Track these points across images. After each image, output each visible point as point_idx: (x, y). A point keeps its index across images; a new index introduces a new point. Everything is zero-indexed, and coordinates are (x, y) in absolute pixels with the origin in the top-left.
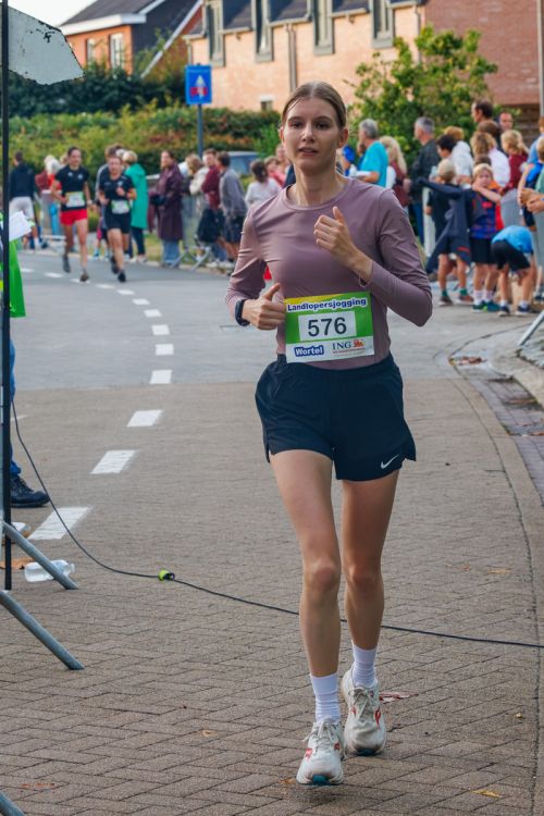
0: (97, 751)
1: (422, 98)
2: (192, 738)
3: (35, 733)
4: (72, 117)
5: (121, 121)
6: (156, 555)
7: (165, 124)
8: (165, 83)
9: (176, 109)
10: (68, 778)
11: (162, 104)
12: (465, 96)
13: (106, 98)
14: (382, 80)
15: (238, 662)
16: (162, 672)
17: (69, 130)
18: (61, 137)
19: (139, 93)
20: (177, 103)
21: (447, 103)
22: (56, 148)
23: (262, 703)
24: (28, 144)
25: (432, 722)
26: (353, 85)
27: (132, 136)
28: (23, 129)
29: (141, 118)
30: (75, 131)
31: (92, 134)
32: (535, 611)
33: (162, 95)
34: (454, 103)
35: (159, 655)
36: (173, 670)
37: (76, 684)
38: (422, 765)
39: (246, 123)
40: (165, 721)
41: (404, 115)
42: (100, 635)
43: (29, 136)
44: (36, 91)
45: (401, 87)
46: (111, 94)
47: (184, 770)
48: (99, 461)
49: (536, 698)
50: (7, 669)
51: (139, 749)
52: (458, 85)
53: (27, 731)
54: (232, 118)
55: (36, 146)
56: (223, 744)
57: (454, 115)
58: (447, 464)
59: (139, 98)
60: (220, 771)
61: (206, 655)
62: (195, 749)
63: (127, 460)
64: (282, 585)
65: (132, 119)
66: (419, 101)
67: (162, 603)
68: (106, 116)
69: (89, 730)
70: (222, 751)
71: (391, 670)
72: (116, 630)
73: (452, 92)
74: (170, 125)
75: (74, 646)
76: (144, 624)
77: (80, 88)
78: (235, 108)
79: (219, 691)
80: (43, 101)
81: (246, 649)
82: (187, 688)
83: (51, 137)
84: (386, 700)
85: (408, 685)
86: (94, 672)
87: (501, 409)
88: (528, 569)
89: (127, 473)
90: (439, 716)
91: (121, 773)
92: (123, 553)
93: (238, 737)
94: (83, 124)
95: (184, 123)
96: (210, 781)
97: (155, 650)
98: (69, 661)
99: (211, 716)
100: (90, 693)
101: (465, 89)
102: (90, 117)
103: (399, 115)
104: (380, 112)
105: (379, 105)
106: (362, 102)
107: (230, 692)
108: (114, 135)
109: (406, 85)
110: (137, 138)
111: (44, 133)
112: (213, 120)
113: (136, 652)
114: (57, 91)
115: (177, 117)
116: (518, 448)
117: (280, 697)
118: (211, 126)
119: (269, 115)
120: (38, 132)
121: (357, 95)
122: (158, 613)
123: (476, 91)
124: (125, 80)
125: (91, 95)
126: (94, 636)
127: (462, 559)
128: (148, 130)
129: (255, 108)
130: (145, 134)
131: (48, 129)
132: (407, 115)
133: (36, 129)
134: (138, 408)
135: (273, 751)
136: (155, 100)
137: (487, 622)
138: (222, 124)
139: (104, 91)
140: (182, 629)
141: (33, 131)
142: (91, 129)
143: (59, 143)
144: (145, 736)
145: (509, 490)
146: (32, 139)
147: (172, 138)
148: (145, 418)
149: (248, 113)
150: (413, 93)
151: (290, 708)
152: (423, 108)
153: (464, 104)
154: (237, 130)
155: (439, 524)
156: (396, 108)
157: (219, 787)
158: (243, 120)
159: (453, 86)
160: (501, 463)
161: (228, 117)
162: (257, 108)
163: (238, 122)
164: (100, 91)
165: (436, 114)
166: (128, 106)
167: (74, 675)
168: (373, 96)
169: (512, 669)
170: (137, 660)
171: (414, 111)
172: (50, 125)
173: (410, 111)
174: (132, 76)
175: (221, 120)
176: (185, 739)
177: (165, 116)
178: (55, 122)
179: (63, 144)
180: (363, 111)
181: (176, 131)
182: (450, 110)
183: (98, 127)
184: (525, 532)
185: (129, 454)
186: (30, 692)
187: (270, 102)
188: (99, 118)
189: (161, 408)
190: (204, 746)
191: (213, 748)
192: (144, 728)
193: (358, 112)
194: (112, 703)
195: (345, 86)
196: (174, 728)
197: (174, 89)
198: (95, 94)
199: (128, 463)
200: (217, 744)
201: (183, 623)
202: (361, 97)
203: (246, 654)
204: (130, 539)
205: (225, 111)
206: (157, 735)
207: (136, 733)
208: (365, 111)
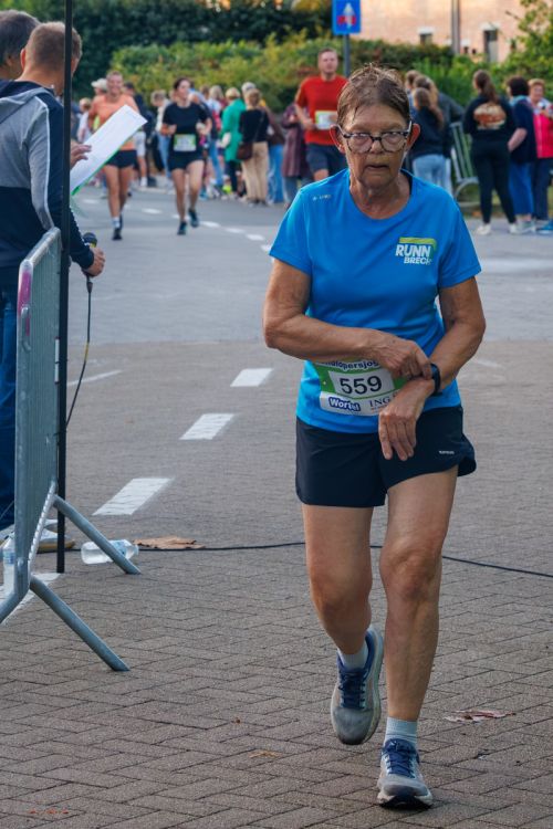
0: (125, 772)
2: (240, 759)
3: (59, 747)
4: (214, 47)
5: (266, 52)
6: (236, 536)
8: (317, 12)
9: (326, 40)
10: (85, 805)
11: (312, 35)
13: (253, 27)
15: (309, 668)
16: (219, 677)
17: (210, 59)
18: (200, 69)
19: (288, 23)
20: (328, 35)
22: (196, 79)
24: (165, 74)
25: (526, 748)
26: (516, 17)
27: (276, 70)
28: (160, 58)
29: (288, 49)
30: (216, 62)
31: (235, 64)
33: (311, 26)
35: (219, 656)
36: (232, 675)
37: (116, 689)
38: (506, 802)
39: (404, 56)
40: (213, 737)
42: (155, 630)
43: (168, 65)
44: (177, 18)
46: (259, 23)
47: (224, 800)
48: (190, 425)
50: (40, 668)
51: (175, 771)
53: (49, 745)
54: (388, 51)
59: (287, 28)
60: (266, 802)
61: (274, 657)
62: (241, 773)
63: (223, 424)
65: (278, 49)
67: (236, 593)
68: (253, 47)
69: (122, 745)
70: (273, 777)
71: (486, 682)
72: (176, 625)
75: (122, 642)
76: (208, 618)
77: (224, 16)
78: (392, 40)
79: (281, 701)
80: (185, 29)
81: (321, 652)
82: (245, 697)
83: (190, 68)
84: (476, 719)
85: (504, 701)
86: (140, 673)
89: (220, 440)
90: (535, 740)
91: (148, 801)
92: (198, 533)
93: (294, 759)
94: (225, 54)
96: (253, 814)
97: (215, 649)
98: (112, 661)
99: (267, 733)
100: (130, 700)
102: (234, 46)
104: (546, 47)
105: (545, 39)
106: (526, 35)
107: (294, 704)
108: (260, 65)
110: (283, 71)
111: (184, 63)
112: (367, 53)
113: (193, 652)
114: (200, 18)
118: (364, 58)
119: (428, 49)
120: (177, 61)
121: (520, 28)
124: (274, 8)
125: (236, 24)
126: (147, 631)
128: (295, 63)
129: (414, 41)
130: (292, 66)
131: (186, 58)
133: (174, 59)
134: (246, 366)
135: (333, 779)
136: (304, 32)
138: (377, 57)
139: (251, 19)
140: (251, 625)
141: (171, 60)
142: (232, 60)
143: (198, 74)
144: (185, 756)
146: (169, 69)
148: (251, 378)
149: (406, 45)
154: (393, 63)
157: (262, 822)
158: (399, 53)
161: (384, 50)
162: (415, 41)
163: (395, 56)
164: (247, 20)
166: (273, 35)
167: (117, 677)
168: (538, 30)
170: (192, 662)
172: (190, 55)
174: (282, 4)
175: (374, 53)
176: (233, 761)
177: (316, 46)
178: (195, 51)
179: (203, 74)
180: (527, 46)
183: (240, 58)
185: (227, 417)
186: (61, 697)
187: (430, 35)
188: (243, 48)
189: (271, 366)
190: (253, 769)
191: (263, 773)
192: (186, 745)
193: (521, 47)
194: (155, 713)
195: (508, 17)
196: (221, 746)
197: (326, 18)
198: (241, 22)
199: (224, 428)
200: (268, 768)
201: (254, 618)
202: (525, 30)
203: (319, 658)
204: (210, 517)
205: (380, 42)
206: (201, 755)
207: (176, 751)
208: (529, 46)
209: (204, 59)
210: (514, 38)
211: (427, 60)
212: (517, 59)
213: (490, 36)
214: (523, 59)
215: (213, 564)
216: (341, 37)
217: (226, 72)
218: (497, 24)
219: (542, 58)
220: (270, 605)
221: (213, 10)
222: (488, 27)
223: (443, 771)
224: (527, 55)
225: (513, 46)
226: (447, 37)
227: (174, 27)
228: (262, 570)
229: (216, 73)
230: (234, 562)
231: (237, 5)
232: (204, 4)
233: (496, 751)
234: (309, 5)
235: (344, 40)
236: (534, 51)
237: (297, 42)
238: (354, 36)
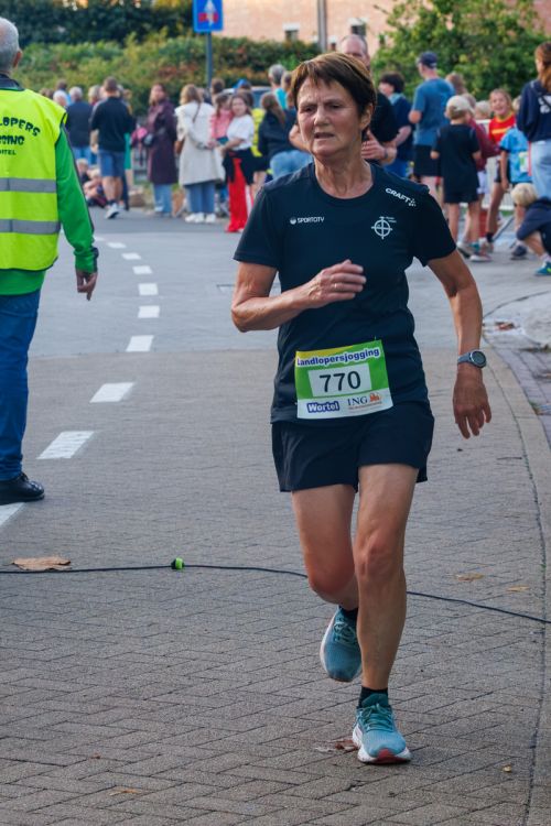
1: (464, 26)
2: (99, 797)
4: (71, 47)
5: (126, 52)
7: (177, 54)
8: (178, 9)
9: (188, 39)
11: (173, 34)
12: (511, 24)
13: (112, 26)
14: (418, 5)
15: (173, 698)
16: (78, 710)
17: (67, 61)
18: (57, 70)
19: (148, 21)
20: (189, 33)
21: (491, 32)
22: (52, 81)
23: (194, 752)
24: (21, 76)
26: (384, 11)
27: (137, 69)
29: (149, 48)
30: (74, 63)
31: (94, 65)
32: (543, 633)
33: (172, 24)
34: (499, 33)
35: (78, 687)
36: (91, 708)
39: (266, 55)
40: (71, 775)
41: (442, 46)
42: (10, 662)
43: (24, 67)
44: (32, 18)
45: (439, 15)
46: (117, 22)
48: (49, 444)
49: (534, 747)
51: (31, 811)
52: (504, 12)
54: (252, 49)
55: (30, 79)
56: (138, 806)
57: (500, 46)
58: (460, 450)
59: (147, 26)
61: (135, 687)
62: (101, 813)
63: (83, 442)
64: (241, 599)
65: (138, 49)
66: (460, 30)
67: (95, 621)
68: (110, 46)
70: (134, 815)
72: (31, 655)
73: (497, 19)
74: (182, 57)
76: (66, 648)
77: (82, 15)
78: (256, 38)
79: (143, 735)
80: (40, 30)
81: (185, 681)
82: (105, 731)
83: (47, 70)
87: (531, 383)
88: (540, 580)
89: (78, 459)
93: (158, 796)
94: (84, 54)
95: (197, 55)
97: (74, 681)
99: (128, 768)
101: (512, 17)
102: (92, 47)
103: (437, 46)
104: (416, 41)
105: (414, 34)
106: (394, 30)
107: (156, 737)
108: (119, 66)
109: (446, 12)
110: (144, 72)
111: (40, 65)
112: (231, 51)
113: (51, 683)
114: (56, 17)
115: (189, 48)
116: (545, 431)
117: (217, 744)
118: (228, 57)
119: (294, 45)
120: (33, 63)
121: (389, 22)
122: (85, 634)
123: (525, 18)
124: (133, 6)
125: (94, 23)
127: (463, 566)
128: (156, 63)
130: (153, 66)
131: (42, 60)
132: (446, 45)
133: (30, 60)
134: (106, 380)
135: (198, 816)
136: (165, 30)
137: (484, 648)
138: (241, 56)
139: (110, 18)
140: (112, 653)
141: (27, 62)
142: (91, 61)
143: (56, 76)
144: (42, 795)
145: (528, 482)
146: (25, 72)
147: (185, 71)
148: (112, 392)
149: (271, 43)
150: (453, 21)
151: (228, 759)
152: (464, 38)
153: (512, 33)
154: (256, 62)
155: (440, 524)
156: (433, 37)
158: (263, 52)
159: (498, 13)
160: (524, 450)
161: (248, 47)
162: (280, 38)
163: (259, 54)
164: (104, 19)
165: (478, 45)
166: (133, 34)
168: (407, 24)
169: (508, 709)
170: (50, 695)
171: (454, 41)
172: (47, 56)
173: (450, 41)
174: (142, 2)
175: (239, 52)
176: (92, 800)
177: (176, 46)
178: (51, 52)
179: (60, 77)
180: (396, 40)
181: (189, 63)
182: (495, 39)
183: (100, 59)
184: (541, 534)
185: (86, 435)
187: (296, 31)
188: (102, 48)
189: (133, 379)
190: (113, 807)
191: (124, 811)
192: (44, 785)
193: (390, 42)
194: (10, 750)
195: (378, 12)
196: (81, 784)
197: (187, 17)
198: (99, 21)
199: (82, 446)
200: (130, 806)
201: (115, 647)
202: (394, 24)
203: (184, 687)
204: (69, 540)
205: (244, 40)
206: (58, 793)
207: (32, 791)
208: (399, 41)
209: (61, 60)
210: (383, 33)
211: (292, 57)
212: (386, 55)
213: (359, 30)
214: (392, 55)
215: (72, 590)
216: (203, 34)
217: (83, 72)
218: (365, 19)
219: (412, 54)
220: (132, 632)
221: (70, 8)
222: (355, 22)
223: (314, 805)
224: (396, 51)
225: (382, 41)
226: (314, 33)
227: (29, 27)
228: (123, 596)
229: (74, 74)
230: (93, 588)
231: (94, 3)
232: (61, 3)
233: (368, 783)
234: (170, 3)
235: (206, 38)
236: (403, 46)
237: (157, 41)
238: (216, 34)
